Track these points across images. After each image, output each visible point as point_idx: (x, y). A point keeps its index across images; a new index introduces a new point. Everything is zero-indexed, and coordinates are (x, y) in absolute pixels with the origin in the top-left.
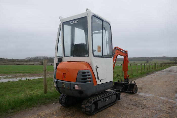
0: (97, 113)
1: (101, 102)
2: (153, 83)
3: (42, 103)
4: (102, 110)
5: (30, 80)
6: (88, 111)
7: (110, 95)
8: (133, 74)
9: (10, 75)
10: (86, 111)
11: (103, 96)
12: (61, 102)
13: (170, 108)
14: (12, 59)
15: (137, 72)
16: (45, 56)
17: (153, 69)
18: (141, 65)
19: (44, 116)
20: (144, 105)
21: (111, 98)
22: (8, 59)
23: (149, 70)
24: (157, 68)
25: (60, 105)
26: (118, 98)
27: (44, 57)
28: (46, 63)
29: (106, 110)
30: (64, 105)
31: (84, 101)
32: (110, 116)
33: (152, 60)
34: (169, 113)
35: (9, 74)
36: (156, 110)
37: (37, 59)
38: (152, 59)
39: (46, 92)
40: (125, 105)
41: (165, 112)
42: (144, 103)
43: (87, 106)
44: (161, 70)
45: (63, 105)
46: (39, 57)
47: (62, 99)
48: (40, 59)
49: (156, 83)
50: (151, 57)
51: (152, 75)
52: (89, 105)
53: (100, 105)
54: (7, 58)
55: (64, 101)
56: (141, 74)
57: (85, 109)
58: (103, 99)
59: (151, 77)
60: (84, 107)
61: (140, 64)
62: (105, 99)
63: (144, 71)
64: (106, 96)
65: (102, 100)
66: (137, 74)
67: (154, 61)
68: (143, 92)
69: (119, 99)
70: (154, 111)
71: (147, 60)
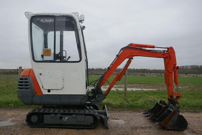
1: (51, 117)
14: (154, 69)
21: (76, 118)
22: (151, 70)
37: (183, 69)
46: (185, 66)
48: (187, 69)
54: (149, 69)
62: (59, 115)
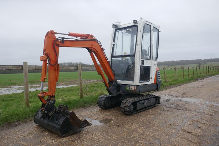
0: (136, 113)
1: (140, 103)
2: (201, 89)
3: (81, 106)
4: (141, 112)
5: (59, 88)
6: (127, 111)
7: (149, 97)
8: (178, 80)
9: (35, 85)
10: (125, 111)
11: (141, 98)
12: (99, 104)
13: (214, 111)
15: (183, 77)
16: (71, 62)
17: (205, 74)
18: (189, 68)
19: (85, 115)
20: (186, 108)
21: (150, 101)
23: (199, 75)
24: (211, 72)
25: (99, 108)
26: (157, 102)
27: (69, 63)
28: (81, 67)
29: (145, 112)
30: (103, 107)
31: (122, 102)
32: (149, 116)
33: (205, 63)
34: (211, 115)
35: (34, 83)
36: (197, 112)
38: (205, 61)
39: (82, 97)
40: (165, 108)
41: (207, 114)
42: (186, 107)
43: (126, 106)
44: (216, 75)
45: (101, 108)
47: (100, 101)
49: (204, 89)
50: (205, 60)
51: (203, 80)
52: (128, 105)
53: (139, 106)
55: (102, 103)
56: (189, 79)
57: (124, 109)
58: (142, 100)
59: (200, 82)
60: (123, 107)
61: (187, 68)
62: (143, 101)
63: (192, 76)
64: (145, 98)
65: (140, 101)
66: (183, 80)
67: (209, 64)
68: (186, 97)
69: (159, 103)
70: (195, 113)
71: (199, 63)
